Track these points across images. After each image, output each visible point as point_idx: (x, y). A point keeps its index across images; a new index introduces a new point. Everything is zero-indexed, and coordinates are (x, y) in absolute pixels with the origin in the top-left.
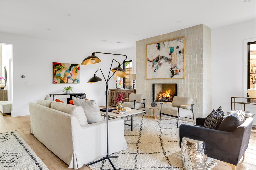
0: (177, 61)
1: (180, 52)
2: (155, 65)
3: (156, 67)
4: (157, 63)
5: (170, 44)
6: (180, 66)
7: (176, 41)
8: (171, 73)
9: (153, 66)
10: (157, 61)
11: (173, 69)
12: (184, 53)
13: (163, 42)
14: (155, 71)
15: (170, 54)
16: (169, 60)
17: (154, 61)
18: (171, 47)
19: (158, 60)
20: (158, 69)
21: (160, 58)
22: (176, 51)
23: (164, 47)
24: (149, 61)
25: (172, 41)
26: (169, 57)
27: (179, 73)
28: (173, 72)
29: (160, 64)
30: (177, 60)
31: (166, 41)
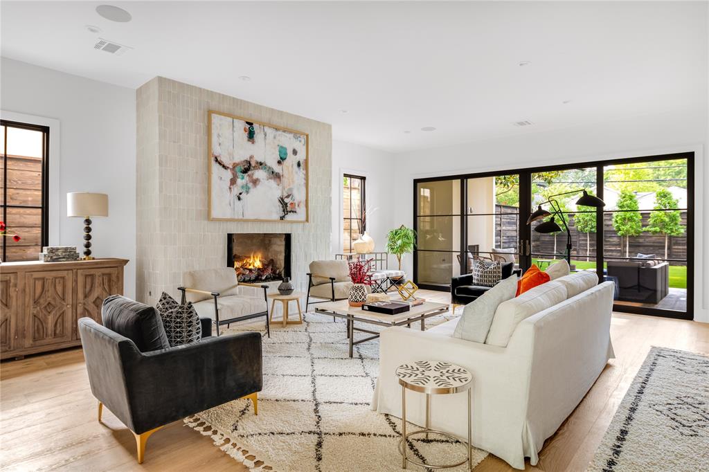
0: (293, 182)
1: (299, 165)
2: (239, 181)
3: (243, 187)
4: (246, 175)
5: (278, 138)
6: (299, 196)
7: (291, 136)
8: (282, 209)
9: (233, 182)
10: (245, 171)
11: (286, 200)
12: (306, 169)
13: (263, 125)
14: (239, 199)
15: (279, 162)
16: (276, 176)
17: (237, 169)
18: (282, 147)
19: (247, 168)
20: (247, 192)
21: (253, 164)
22: (291, 160)
23: (265, 139)
24: (220, 164)
25: (283, 133)
26: (277, 169)
27: (297, 209)
28: (286, 207)
29: (255, 182)
30: (292, 179)
31: (270, 126)
